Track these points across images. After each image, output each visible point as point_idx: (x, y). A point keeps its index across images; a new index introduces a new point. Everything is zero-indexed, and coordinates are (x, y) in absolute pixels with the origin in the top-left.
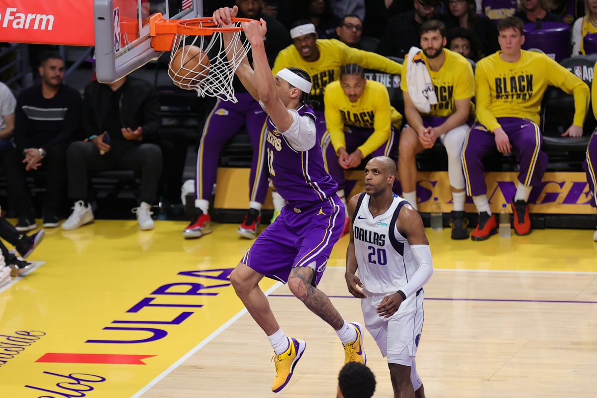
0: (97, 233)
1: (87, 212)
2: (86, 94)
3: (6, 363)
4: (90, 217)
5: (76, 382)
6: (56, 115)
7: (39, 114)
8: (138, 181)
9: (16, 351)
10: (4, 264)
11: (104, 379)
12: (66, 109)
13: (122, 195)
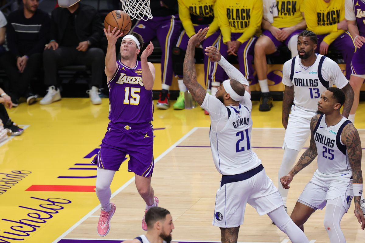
0: (63, 106)
1: (57, 94)
2: (52, 16)
3: (6, 191)
4: (59, 97)
5: (52, 204)
6: (34, 29)
7: (22, 29)
8: (88, 72)
9: (13, 184)
10: (3, 128)
11: (70, 202)
12: (40, 25)
13: (79, 82)
